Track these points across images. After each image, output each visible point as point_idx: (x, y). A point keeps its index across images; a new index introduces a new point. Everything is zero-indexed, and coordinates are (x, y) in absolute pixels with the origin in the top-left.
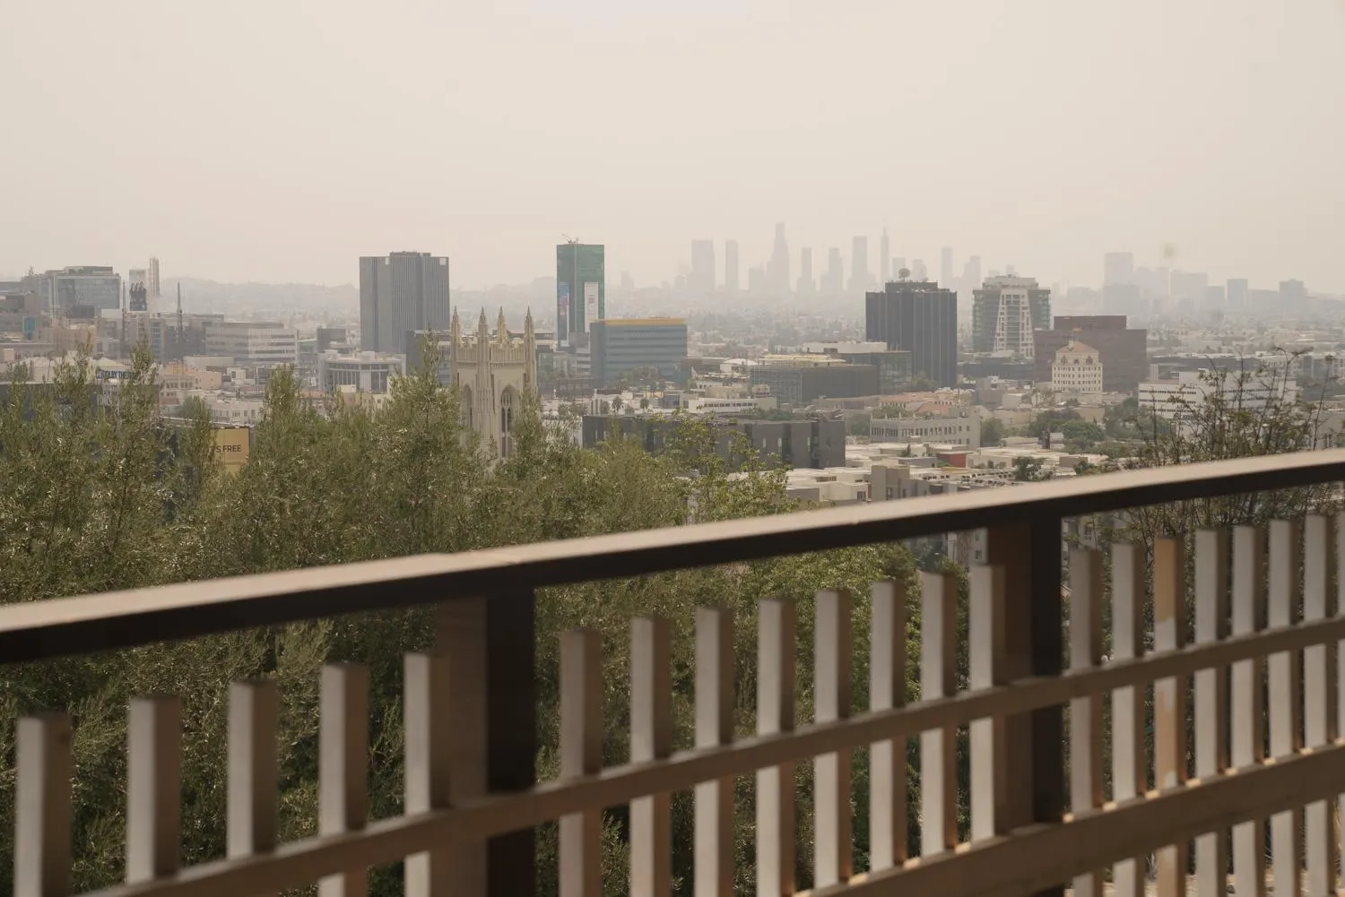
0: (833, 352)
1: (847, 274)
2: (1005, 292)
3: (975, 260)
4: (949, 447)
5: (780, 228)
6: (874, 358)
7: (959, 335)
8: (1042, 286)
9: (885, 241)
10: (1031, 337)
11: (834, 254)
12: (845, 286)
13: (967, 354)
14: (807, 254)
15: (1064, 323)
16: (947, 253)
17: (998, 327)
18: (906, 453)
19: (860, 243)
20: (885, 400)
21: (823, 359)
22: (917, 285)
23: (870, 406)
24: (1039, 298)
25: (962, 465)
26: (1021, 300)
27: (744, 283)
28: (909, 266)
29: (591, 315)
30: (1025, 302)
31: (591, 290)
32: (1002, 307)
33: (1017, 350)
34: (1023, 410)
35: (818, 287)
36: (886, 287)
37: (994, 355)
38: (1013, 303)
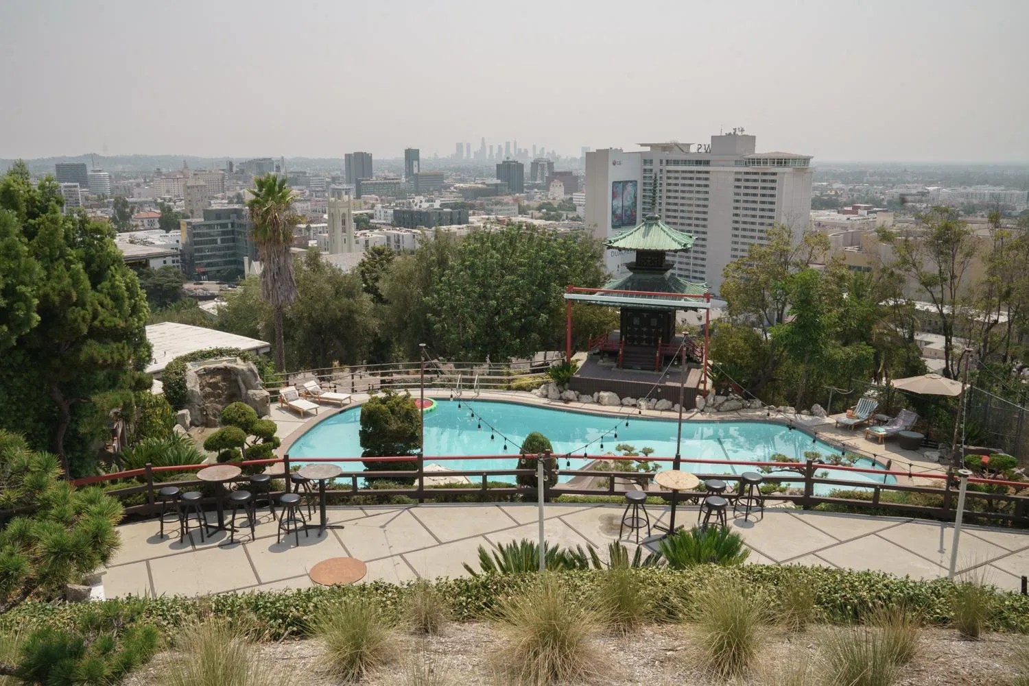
0: (484, 183)
2: (541, 163)
5: (483, 139)
6: (497, 185)
7: (524, 176)
9: (515, 143)
10: (546, 176)
11: (500, 147)
13: (527, 182)
14: (491, 147)
15: (557, 173)
17: (537, 174)
18: (488, 219)
19: (508, 144)
21: (480, 186)
22: (512, 161)
24: (551, 165)
27: (472, 156)
29: (415, 171)
30: (546, 166)
31: (415, 163)
32: (539, 167)
33: (543, 181)
36: (503, 162)
38: (543, 166)
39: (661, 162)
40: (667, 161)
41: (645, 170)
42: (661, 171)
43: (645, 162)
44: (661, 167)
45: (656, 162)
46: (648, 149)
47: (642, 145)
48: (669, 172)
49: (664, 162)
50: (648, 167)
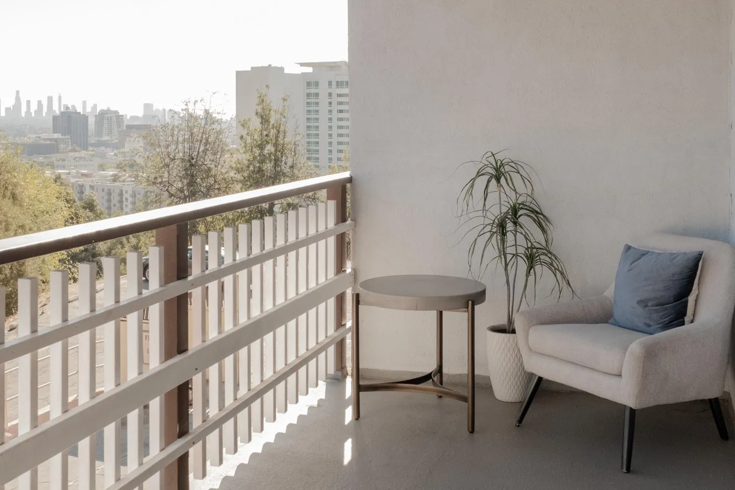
0: (39, 138)
1: (45, 110)
2: (107, 116)
3: (95, 106)
4: (86, 171)
5: (18, 92)
6: (56, 140)
7: (89, 132)
8: (121, 113)
9: (60, 98)
10: (117, 132)
11: (40, 103)
12: (44, 115)
13: (92, 140)
14: (28, 102)
15: (130, 127)
16: (84, 103)
17: (104, 129)
19: (50, 99)
20: (59, 156)
21: (35, 141)
22: (72, 113)
23: (54, 158)
24: (119, 118)
25: (91, 177)
26: (113, 119)
27: (3, 113)
28: (70, 106)
30: (114, 119)
32: (105, 121)
33: (111, 137)
34: (114, 159)
35: (33, 115)
36: (61, 114)
37: (104, 139)
38: (110, 120)
39: (330, 83)
40: (337, 82)
41: (308, 95)
42: (330, 94)
43: (309, 84)
44: (330, 91)
45: (323, 85)
46: (310, 70)
47: (302, 65)
48: (339, 95)
49: (334, 84)
50: (313, 91)
